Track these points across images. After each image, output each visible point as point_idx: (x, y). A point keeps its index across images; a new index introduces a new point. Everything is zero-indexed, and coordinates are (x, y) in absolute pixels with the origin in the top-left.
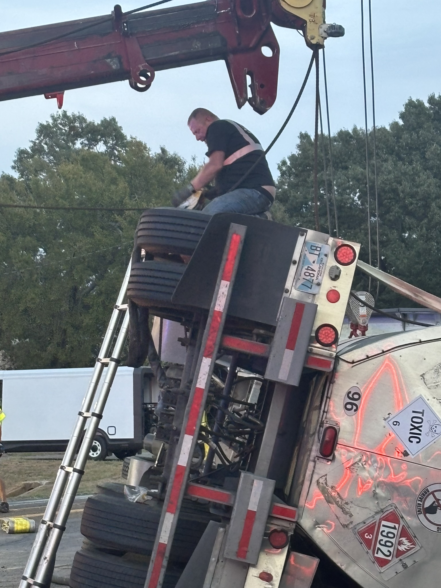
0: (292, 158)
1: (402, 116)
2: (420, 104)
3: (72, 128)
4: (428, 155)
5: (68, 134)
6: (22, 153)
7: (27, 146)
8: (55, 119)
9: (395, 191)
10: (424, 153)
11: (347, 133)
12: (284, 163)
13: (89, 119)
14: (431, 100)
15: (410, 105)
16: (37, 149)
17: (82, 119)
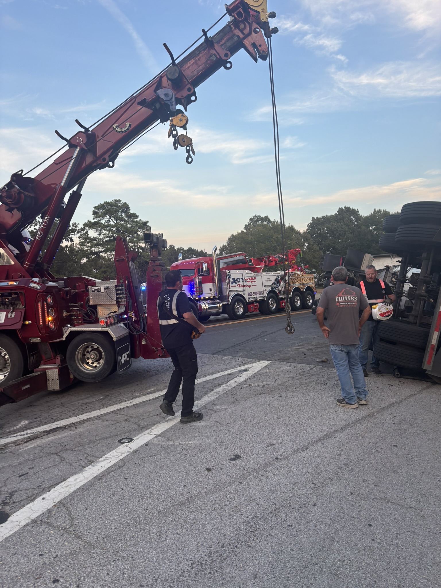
0: (310, 223)
1: (338, 212)
2: (342, 208)
3: (258, 219)
4: (345, 221)
5: (257, 220)
6: (246, 225)
7: (247, 224)
8: (253, 217)
9: (337, 230)
10: (344, 221)
11: (324, 217)
12: (308, 225)
13: (262, 216)
14: (345, 207)
15: (340, 209)
16: (249, 224)
17: (260, 216)
